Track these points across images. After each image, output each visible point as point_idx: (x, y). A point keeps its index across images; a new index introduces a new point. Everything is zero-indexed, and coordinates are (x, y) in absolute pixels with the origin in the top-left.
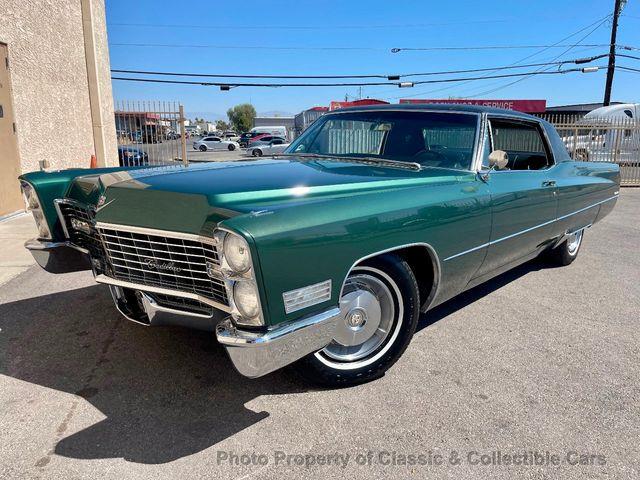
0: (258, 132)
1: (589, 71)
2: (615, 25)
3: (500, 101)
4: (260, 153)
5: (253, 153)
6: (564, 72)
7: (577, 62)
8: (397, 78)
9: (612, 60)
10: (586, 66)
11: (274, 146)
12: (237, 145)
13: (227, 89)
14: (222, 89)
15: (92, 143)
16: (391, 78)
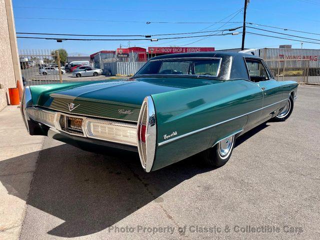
0: (74, 64)
1: (235, 34)
2: (245, 13)
3: (194, 48)
4: (80, 75)
5: (77, 75)
6: (225, 35)
7: (230, 30)
8: (150, 37)
9: (244, 29)
10: (234, 32)
11: (87, 71)
12: (64, 71)
13: (61, 41)
14: (58, 41)
15: (14, 74)
16: (147, 37)
